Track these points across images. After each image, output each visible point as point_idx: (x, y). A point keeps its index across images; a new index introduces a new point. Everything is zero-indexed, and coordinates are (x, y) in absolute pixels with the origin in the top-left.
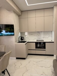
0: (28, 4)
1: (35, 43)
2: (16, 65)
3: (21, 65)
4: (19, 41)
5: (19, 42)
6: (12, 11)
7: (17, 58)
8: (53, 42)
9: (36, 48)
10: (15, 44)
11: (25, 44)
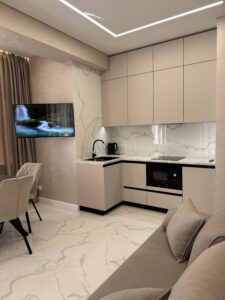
0: (117, 33)
1: (145, 166)
2: (65, 225)
3: (81, 226)
4: (94, 155)
5: (93, 160)
6: (70, 62)
7: (82, 209)
8: (213, 167)
9: (148, 184)
10: (78, 164)
11: (104, 166)
